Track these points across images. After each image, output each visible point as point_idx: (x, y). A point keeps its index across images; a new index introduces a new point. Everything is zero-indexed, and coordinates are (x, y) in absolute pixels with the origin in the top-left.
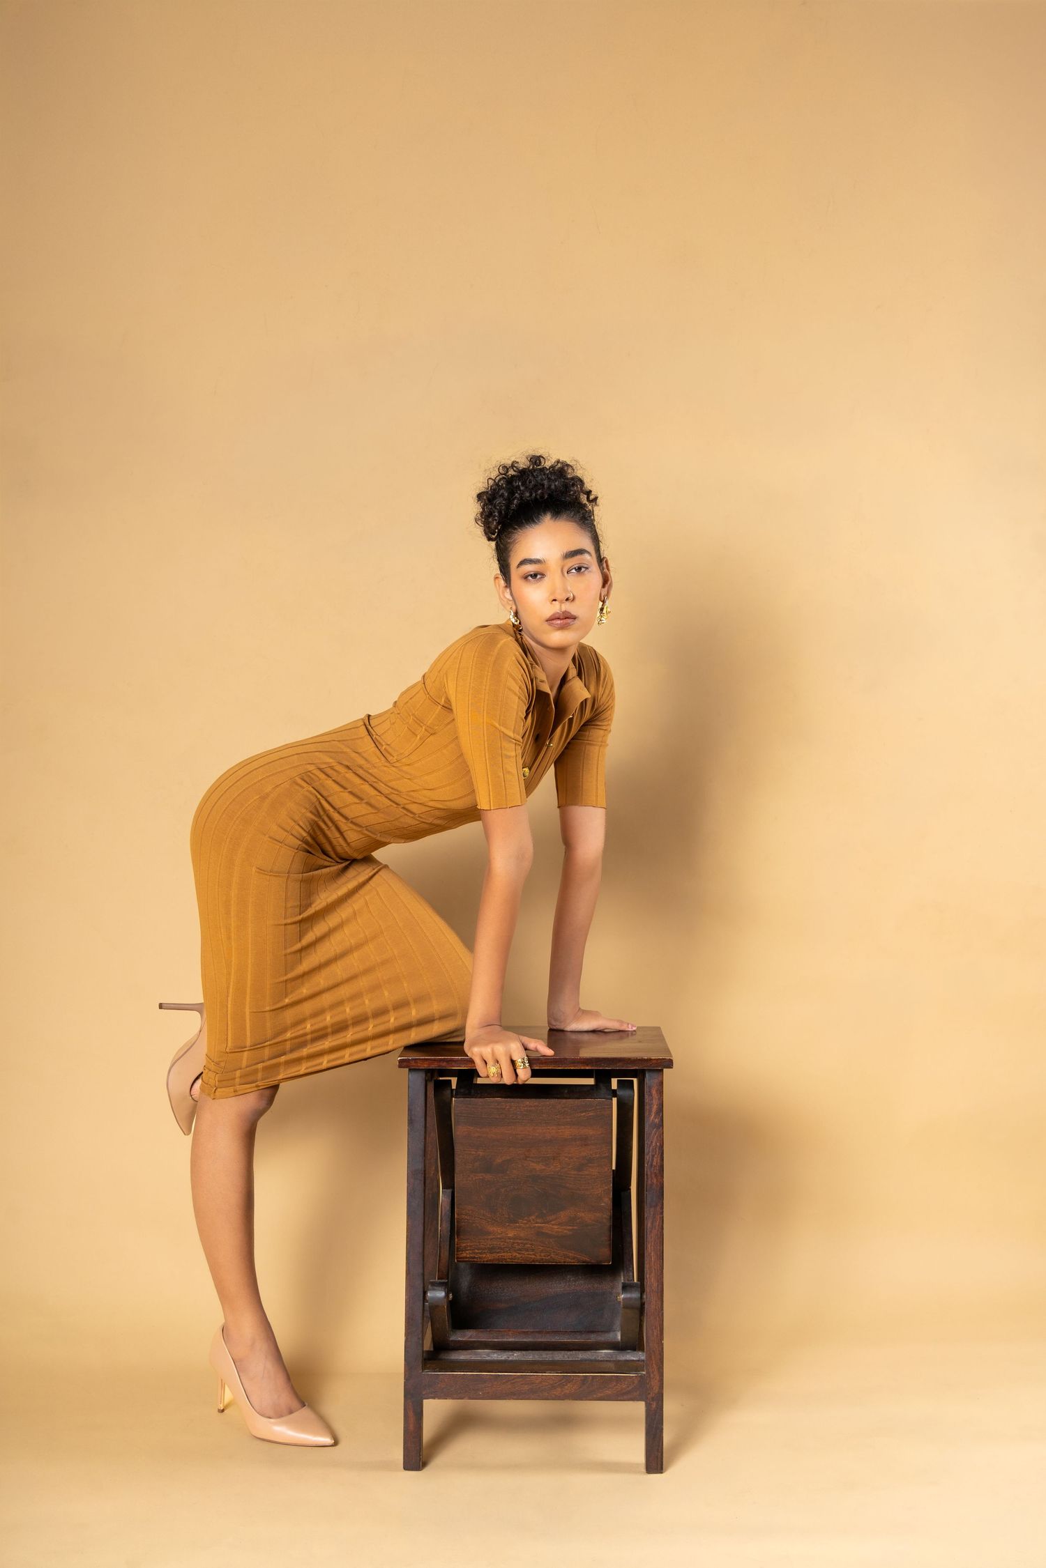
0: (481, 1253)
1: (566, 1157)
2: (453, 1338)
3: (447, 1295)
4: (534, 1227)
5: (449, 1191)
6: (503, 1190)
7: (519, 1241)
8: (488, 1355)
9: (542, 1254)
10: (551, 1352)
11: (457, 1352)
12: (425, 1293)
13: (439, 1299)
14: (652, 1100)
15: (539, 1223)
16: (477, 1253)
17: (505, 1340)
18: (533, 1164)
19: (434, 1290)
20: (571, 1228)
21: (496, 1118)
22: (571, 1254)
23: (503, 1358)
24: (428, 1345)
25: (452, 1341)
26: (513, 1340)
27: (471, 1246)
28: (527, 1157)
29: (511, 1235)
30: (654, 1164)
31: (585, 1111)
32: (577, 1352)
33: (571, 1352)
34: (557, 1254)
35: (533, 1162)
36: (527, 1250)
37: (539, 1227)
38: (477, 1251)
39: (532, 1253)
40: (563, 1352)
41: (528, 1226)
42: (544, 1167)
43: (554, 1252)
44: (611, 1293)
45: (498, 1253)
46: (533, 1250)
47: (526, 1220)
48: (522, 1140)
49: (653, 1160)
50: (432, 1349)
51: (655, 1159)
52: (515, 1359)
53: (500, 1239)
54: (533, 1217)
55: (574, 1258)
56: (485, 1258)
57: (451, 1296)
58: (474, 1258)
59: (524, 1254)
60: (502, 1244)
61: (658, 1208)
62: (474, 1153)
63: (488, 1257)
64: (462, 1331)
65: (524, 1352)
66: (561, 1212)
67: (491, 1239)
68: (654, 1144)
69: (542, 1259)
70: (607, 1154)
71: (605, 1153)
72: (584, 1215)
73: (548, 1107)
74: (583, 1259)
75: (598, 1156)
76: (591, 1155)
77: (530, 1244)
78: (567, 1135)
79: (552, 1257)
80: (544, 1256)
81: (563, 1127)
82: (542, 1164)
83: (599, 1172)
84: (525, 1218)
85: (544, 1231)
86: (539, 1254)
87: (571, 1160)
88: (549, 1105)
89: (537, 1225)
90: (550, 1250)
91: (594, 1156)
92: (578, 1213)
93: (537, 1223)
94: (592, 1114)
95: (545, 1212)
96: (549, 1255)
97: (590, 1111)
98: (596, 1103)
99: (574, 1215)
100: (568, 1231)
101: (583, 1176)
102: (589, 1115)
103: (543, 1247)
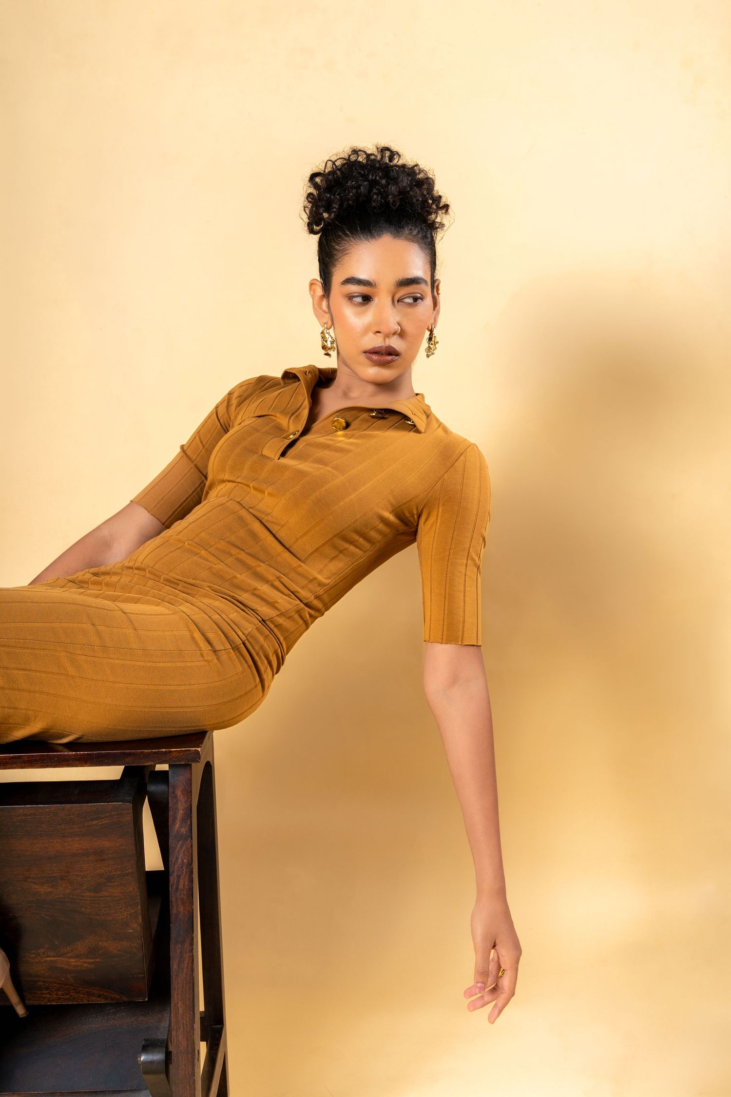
1: (78, 876)
4: (46, 961)
7: (29, 979)
9: (59, 993)
14: (177, 803)
15: (50, 957)
18: (36, 886)
20: (92, 961)
22: (95, 991)
30: (181, 886)
31: (97, 819)
34: (78, 992)
35: (35, 883)
36: (40, 989)
37: (51, 961)
39: (45, 992)
41: (37, 960)
42: (51, 890)
43: (74, 990)
46: (47, 988)
47: (34, 954)
49: (178, 882)
51: (181, 881)
54: (43, 950)
55: (99, 996)
59: (37, 994)
61: (187, 945)
66: (78, 943)
68: (180, 861)
69: (60, 999)
70: (130, 870)
71: (128, 869)
72: (106, 944)
73: (49, 815)
74: (111, 996)
75: (118, 873)
76: (109, 872)
77: (43, 982)
78: (76, 849)
79: (72, 996)
80: (62, 995)
81: (70, 839)
82: (48, 886)
83: (122, 893)
84: (33, 952)
85: (58, 966)
86: (55, 992)
87: (85, 879)
88: (50, 813)
89: (48, 959)
90: (68, 988)
91: (114, 873)
92: (100, 943)
93: (48, 957)
94: (107, 821)
95: (57, 943)
96: (68, 994)
97: (104, 818)
98: (111, 808)
99: (94, 945)
100: (89, 964)
101: (102, 899)
102: (102, 823)
103: (59, 984)
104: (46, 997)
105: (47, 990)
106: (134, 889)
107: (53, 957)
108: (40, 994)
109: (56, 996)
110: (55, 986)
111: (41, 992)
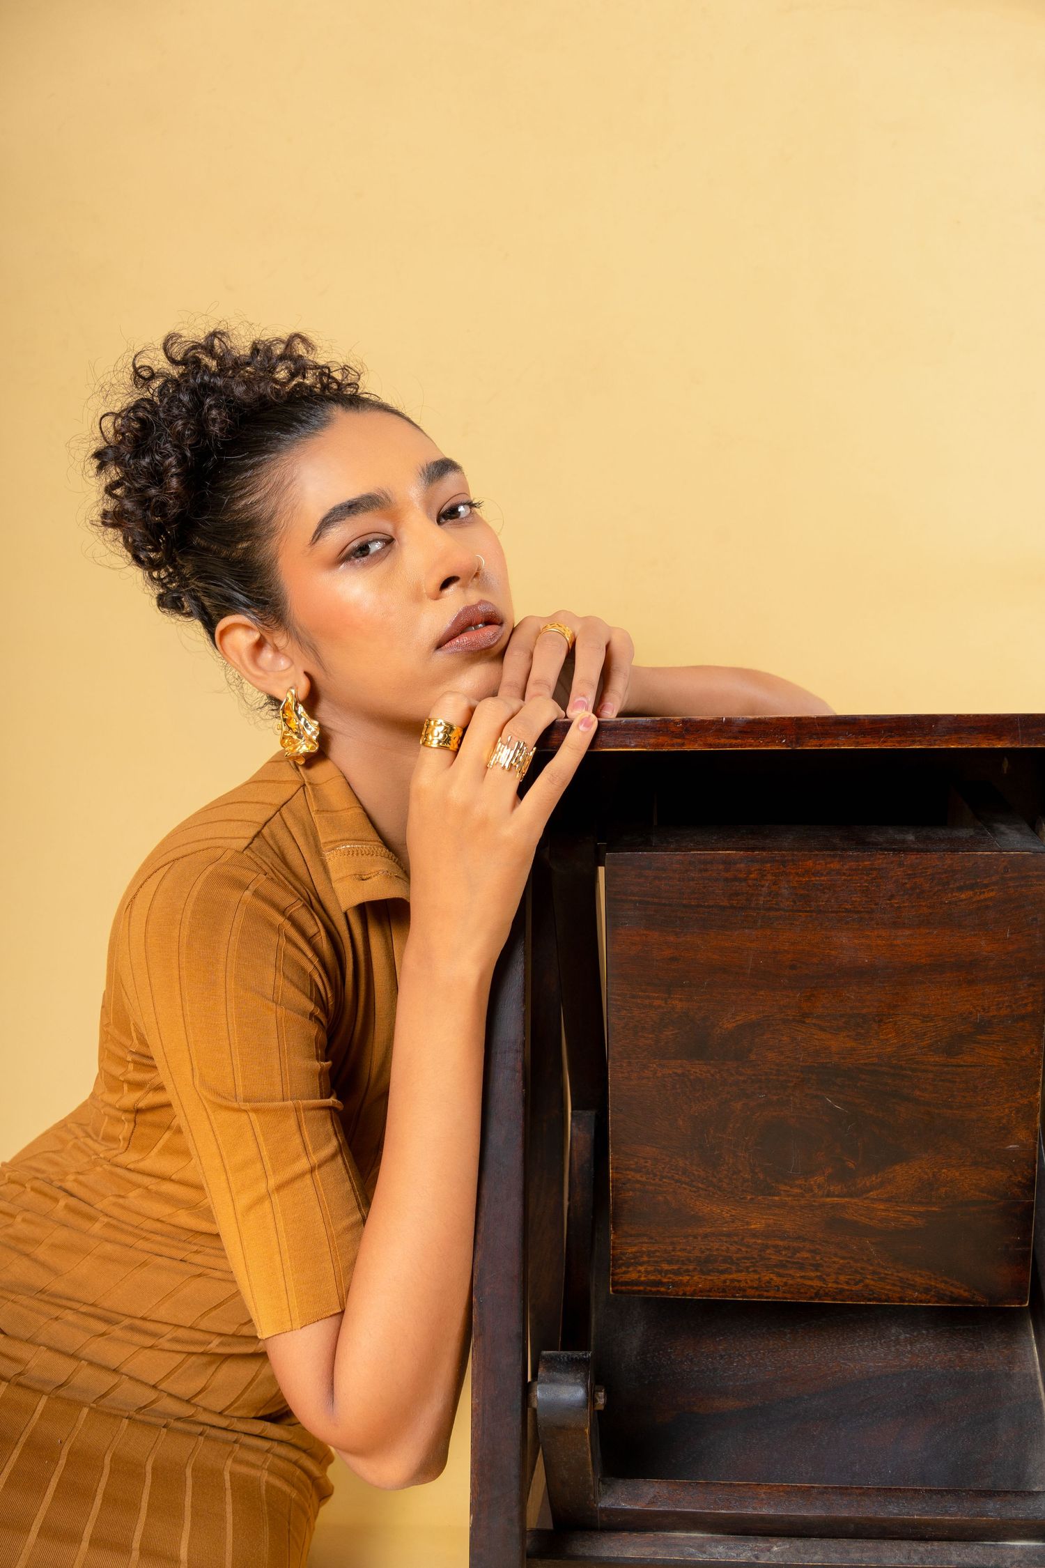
0: (677, 1273)
1: (915, 1015)
2: (606, 1502)
3: (591, 1397)
4: (822, 1205)
5: (590, 1115)
6: (739, 1105)
7: (781, 1243)
8: (701, 1548)
9: (842, 1278)
10: (870, 1544)
11: (616, 1536)
12: (527, 1389)
13: (570, 1408)
15: (833, 1196)
16: (667, 1272)
17: (750, 1511)
18: (821, 1036)
19: (553, 1381)
20: (922, 1209)
21: (724, 908)
22: (918, 1279)
23: (742, 1559)
24: (536, 1513)
25: (603, 1510)
26: (772, 1512)
27: (649, 1254)
28: (805, 1015)
29: (756, 1226)
31: (971, 887)
32: (945, 1544)
33: (929, 1546)
34: (882, 1279)
35: (822, 1029)
36: (801, 1267)
37: (834, 1206)
38: (666, 1267)
39: (813, 1274)
40: (905, 1545)
41: (803, 1202)
42: (853, 1044)
43: (874, 1273)
44: (1009, 1376)
45: (722, 1272)
46: (817, 1267)
47: (800, 1186)
48: (793, 967)
50: (549, 1525)
52: (774, 1561)
53: (729, 1235)
54: (820, 1179)
55: (927, 1290)
56: (687, 1284)
57: (601, 1399)
58: (660, 1283)
59: (793, 1277)
60: (733, 1248)
62: (657, 1003)
63: (696, 1283)
64: (629, 1481)
65: (799, 1543)
66: (897, 1167)
67: (706, 1236)
69: (842, 1291)
70: (1030, 1008)
71: (1026, 1005)
72: (957, 1174)
73: (868, 875)
74: (952, 1292)
75: (1004, 1012)
76: (984, 1009)
77: (810, 1251)
78: (918, 953)
79: (867, 1286)
80: (847, 1283)
81: (907, 932)
82: (848, 1036)
83: (1005, 1059)
84: (797, 1182)
85: (847, 1216)
86: (833, 1276)
87: (929, 1024)
88: (871, 869)
89: (828, 1200)
90: (862, 1269)
91: (995, 1013)
92: (944, 1171)
93: (828, 1196)
94: (992, 894)
95: (851, 1165)
96: (861, 1281)
97: (986, 886)
98: (1005, 864)
99: (931, 1175)
100: (915, 1217)
101: (960, 1070)
102: (982, 897)
103: (843, 1258)
104: (812, 1287)
105: (817, 1270)
106: (1032, 1051)
107: (838, 1196)
108: (801, 1277)
109: (835, 1286)
110: (834, 1262)
111: (803, 1274)
